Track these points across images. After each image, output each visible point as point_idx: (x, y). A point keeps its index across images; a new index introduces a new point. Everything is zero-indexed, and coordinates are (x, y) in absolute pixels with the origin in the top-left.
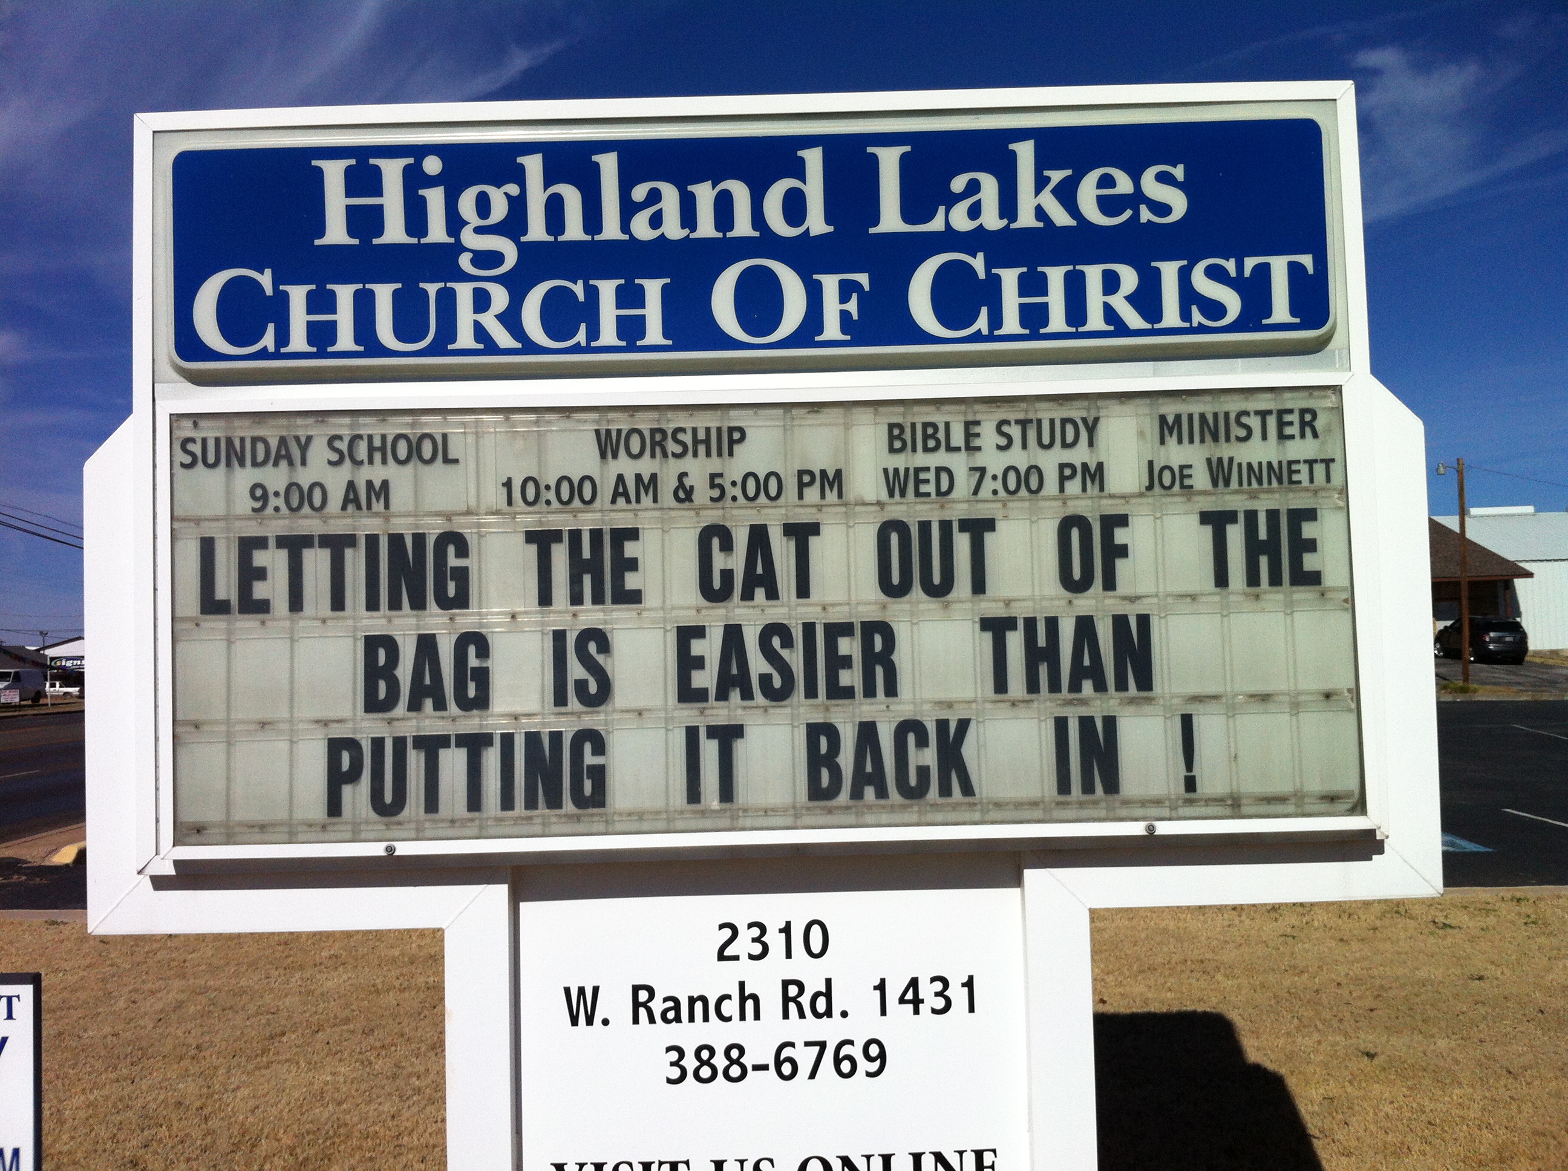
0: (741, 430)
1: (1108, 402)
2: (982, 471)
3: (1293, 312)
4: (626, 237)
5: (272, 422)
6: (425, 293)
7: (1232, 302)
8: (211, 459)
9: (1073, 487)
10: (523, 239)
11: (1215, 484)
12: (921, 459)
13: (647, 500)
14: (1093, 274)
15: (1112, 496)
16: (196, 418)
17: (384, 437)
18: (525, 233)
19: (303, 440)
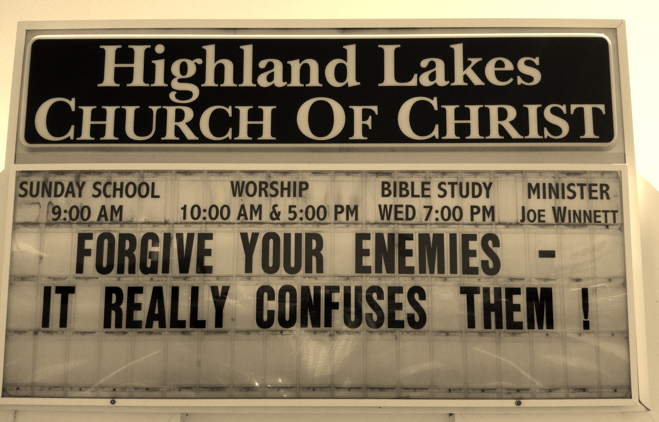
0: (306, 184)
2: (430, 208)
3: (595, 133)
4: (255, 85)
5: (66, 176)
6: (151, 111)
7: (565, 127)
8: (34, 193)
9: (478, 218)
10: (203, 85)
11: (556, 220)
12: (399, 201)
13: (255, 218)
15: (500, 223)
16: (28, 173)
17: (122, 184)
18: (204, 82)
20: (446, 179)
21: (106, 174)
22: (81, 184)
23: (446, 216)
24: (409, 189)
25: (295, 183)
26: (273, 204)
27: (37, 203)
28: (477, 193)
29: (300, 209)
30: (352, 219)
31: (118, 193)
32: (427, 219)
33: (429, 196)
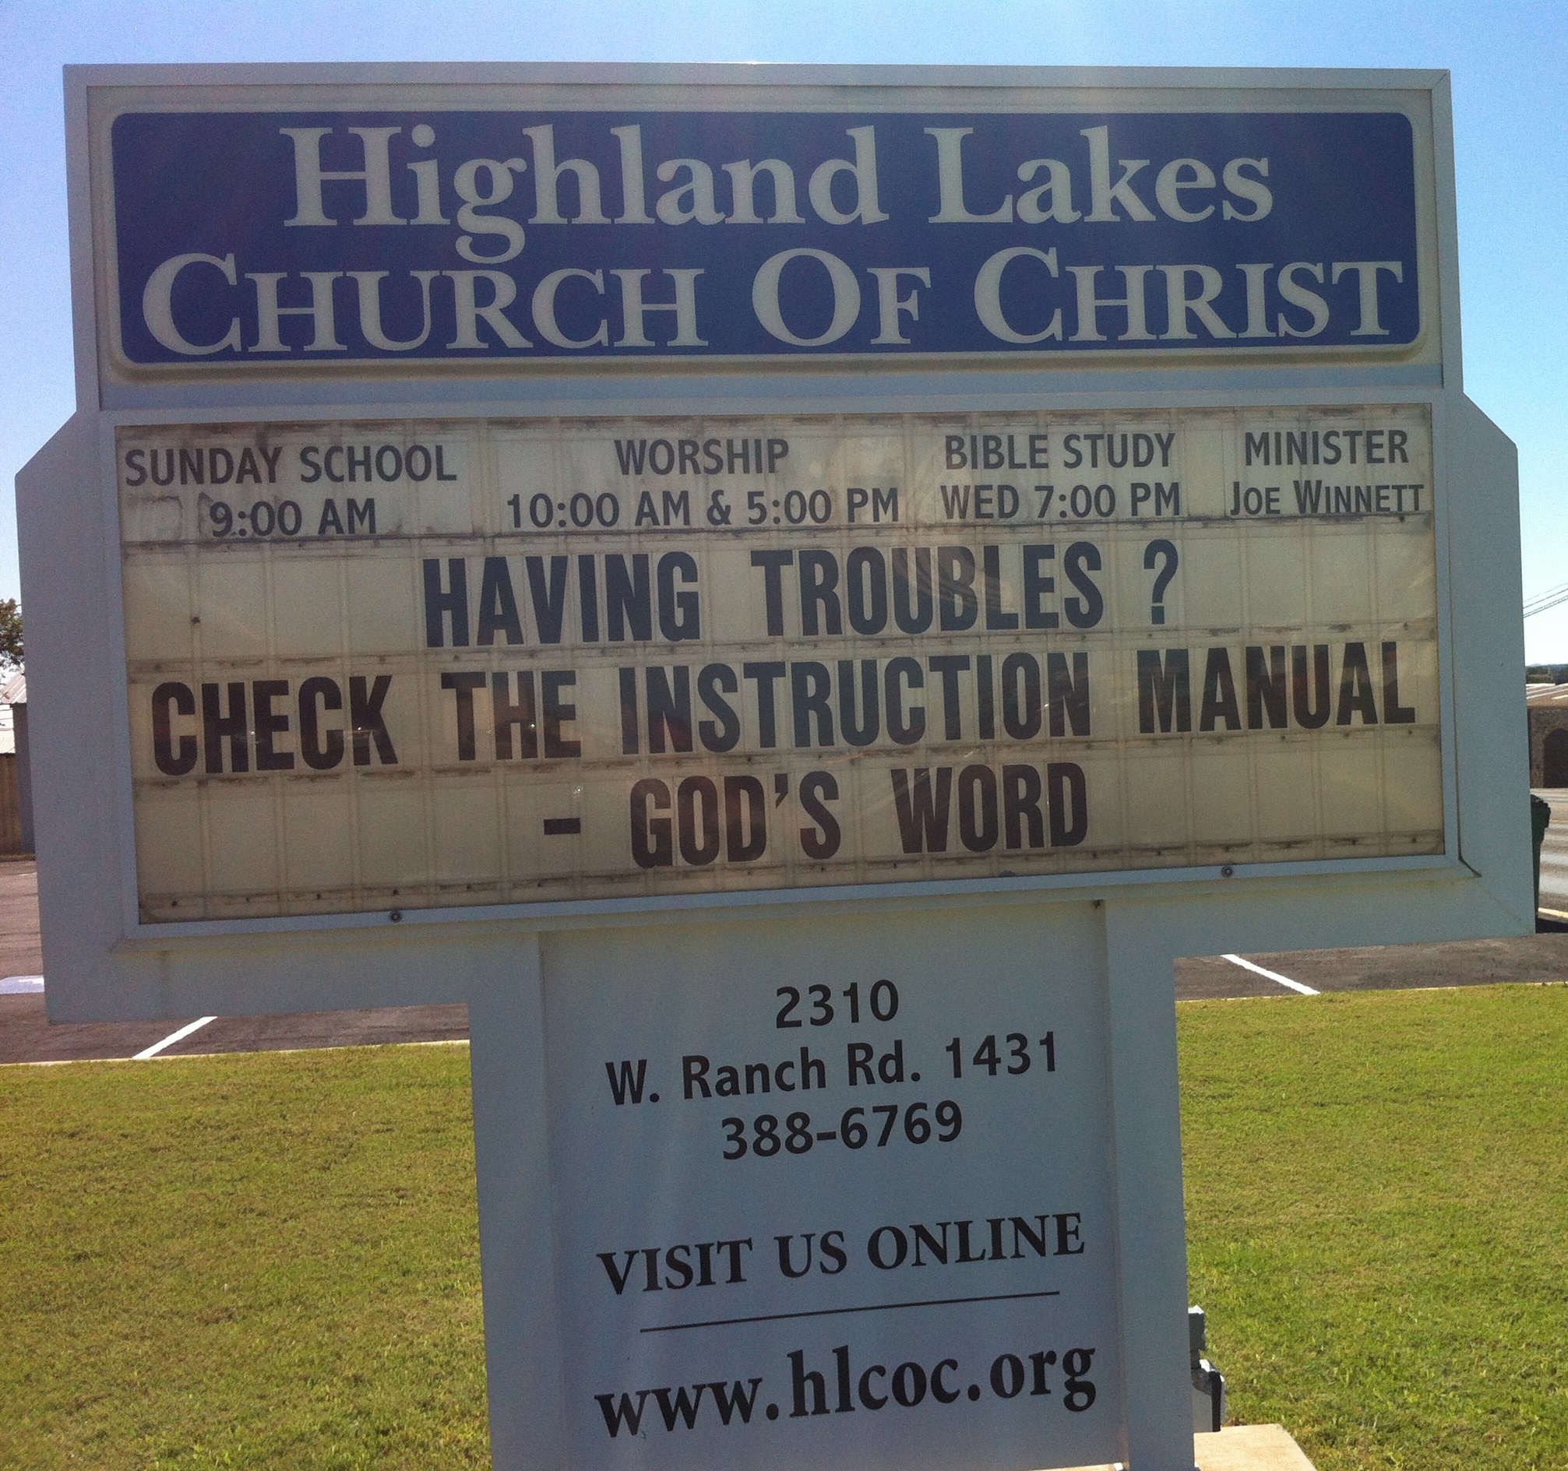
20: (1081, 429)
21: (326, 429)
22: (271, 453)
23: (1081, 506)
24: (1004, 450)
25: (758, 442)
26: (713, 488)
27: (171, 498)
28: (1143, 457)
29: (773, 498)
30: (885, 518)
31: (360, 471)
32: (1042, 515)
33: (1045, 466)
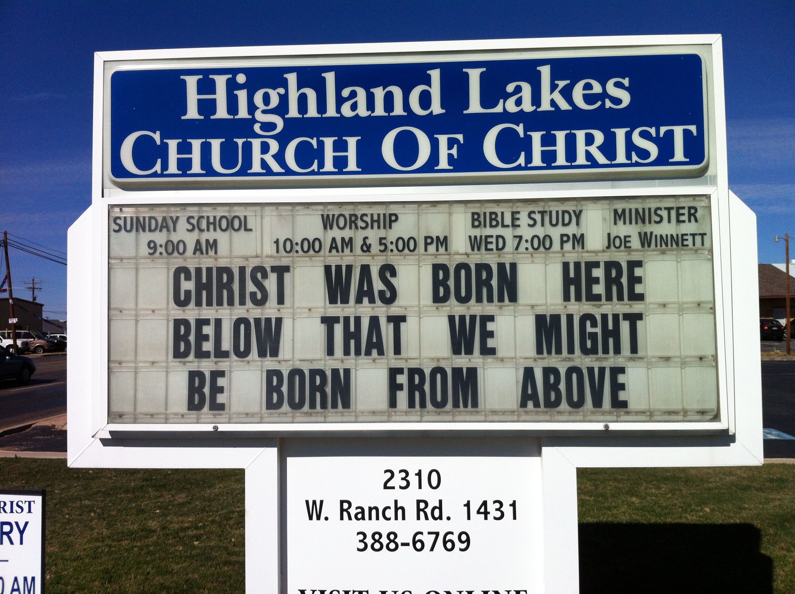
0: (396, 215)
1: (588, 202)
2: (520, 237)
3: (685, 156)
4: (339, 115)
5: (158, 209)
6: (236, 143)
7: (653, 150)
8: (128, 228)
9: (568, 246)
10: (286, 116)
11: (643, 245)
12: (488, 231)
13: (347, 251)
14: (580, 135)
15: (587, 252)
16: (121, 206)
17: (215, 217)
18: (287, 112)
19: (174, 218)
